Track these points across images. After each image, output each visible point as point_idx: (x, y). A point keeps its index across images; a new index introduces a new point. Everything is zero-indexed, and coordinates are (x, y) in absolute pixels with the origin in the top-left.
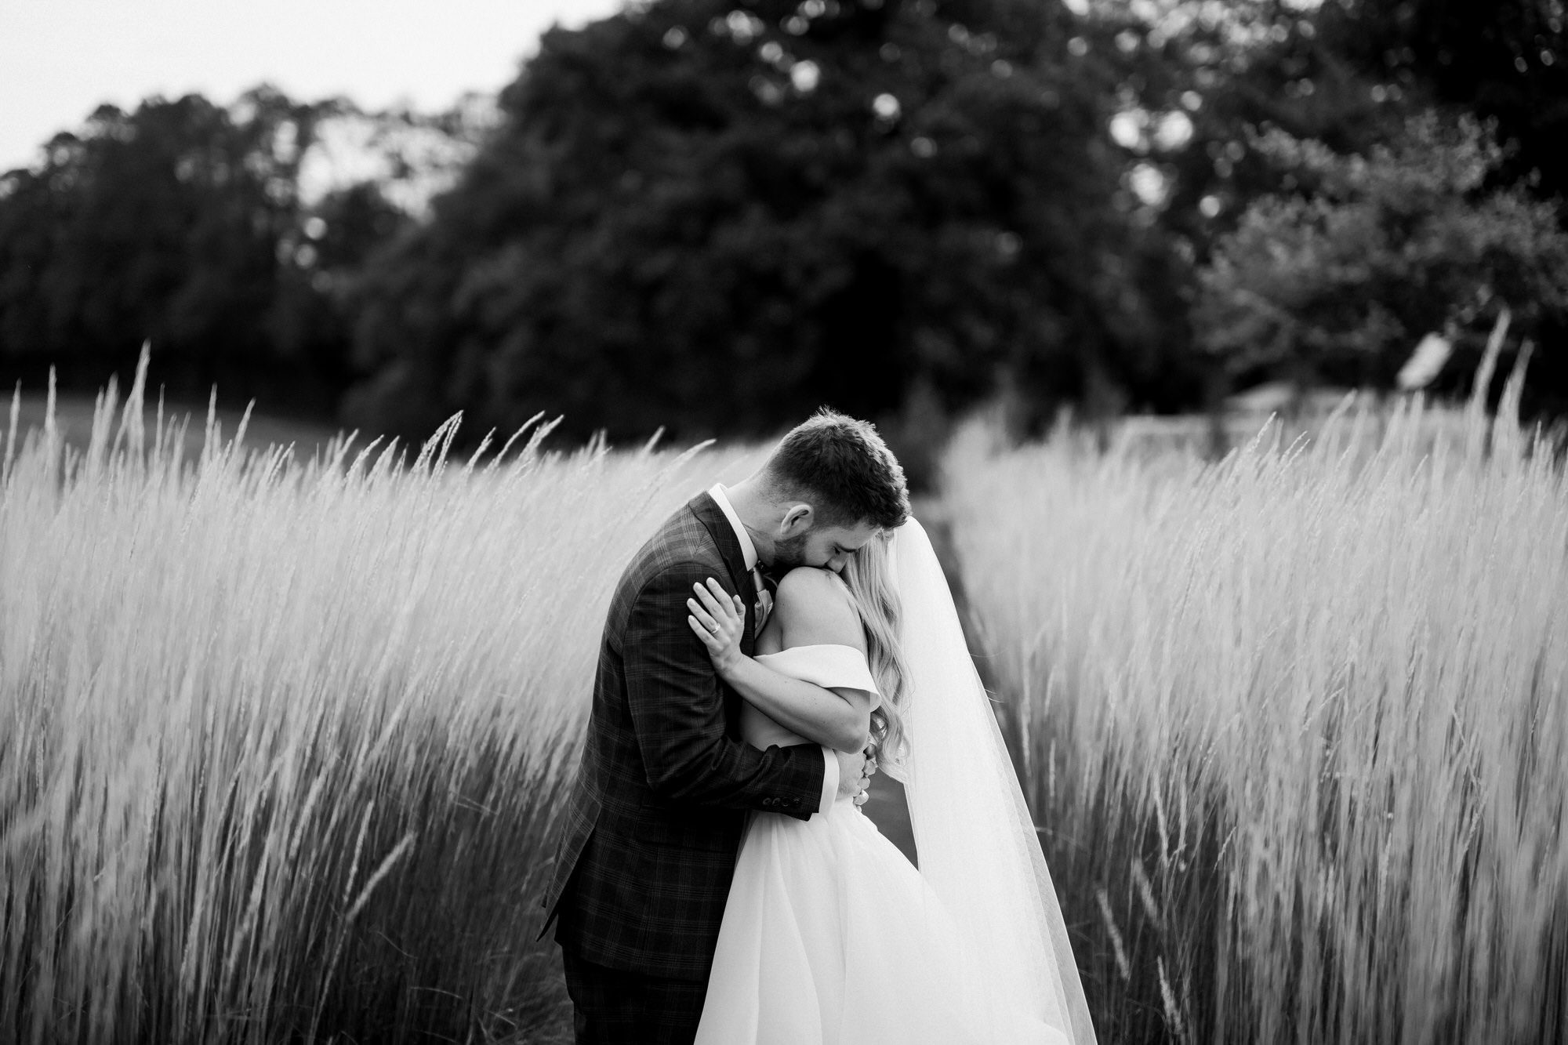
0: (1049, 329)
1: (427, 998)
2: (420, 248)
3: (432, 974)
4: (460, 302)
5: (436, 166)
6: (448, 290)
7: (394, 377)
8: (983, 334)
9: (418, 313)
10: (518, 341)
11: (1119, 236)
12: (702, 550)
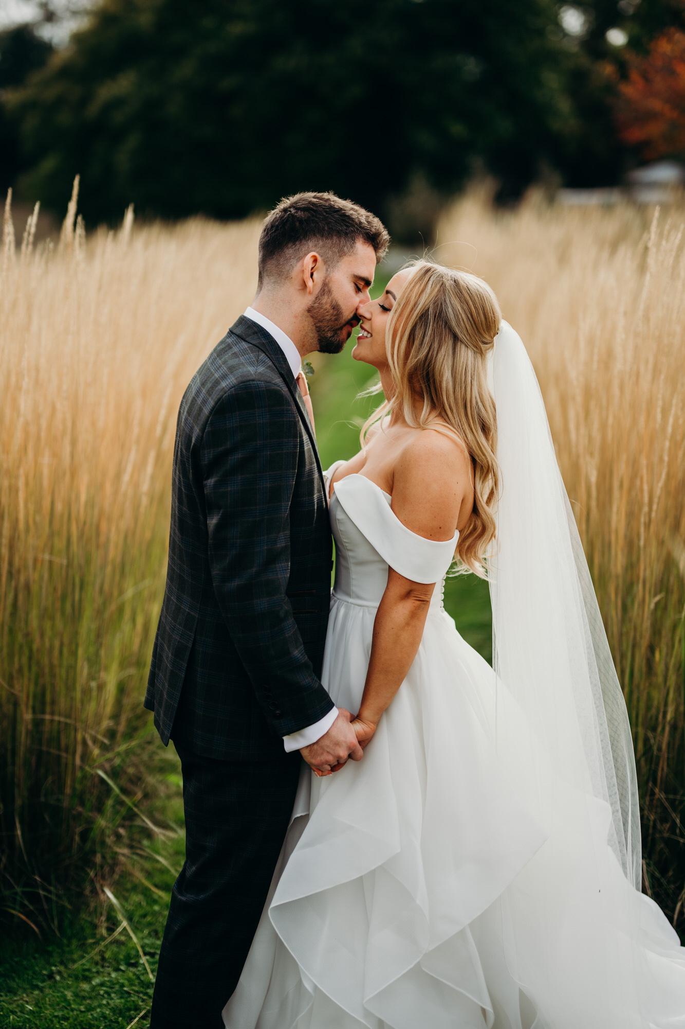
0: (504, 126)
1: (38, 724)
2: (66, 72)
3: (41, 703)
4: (93, 110)
5: (75, 13)
6: (84, 101)
7: (48, 165)
8: (458, 129)
9: (64, 118)
10: (132, 141)
11: (553, 57)
12: (261, 369)
